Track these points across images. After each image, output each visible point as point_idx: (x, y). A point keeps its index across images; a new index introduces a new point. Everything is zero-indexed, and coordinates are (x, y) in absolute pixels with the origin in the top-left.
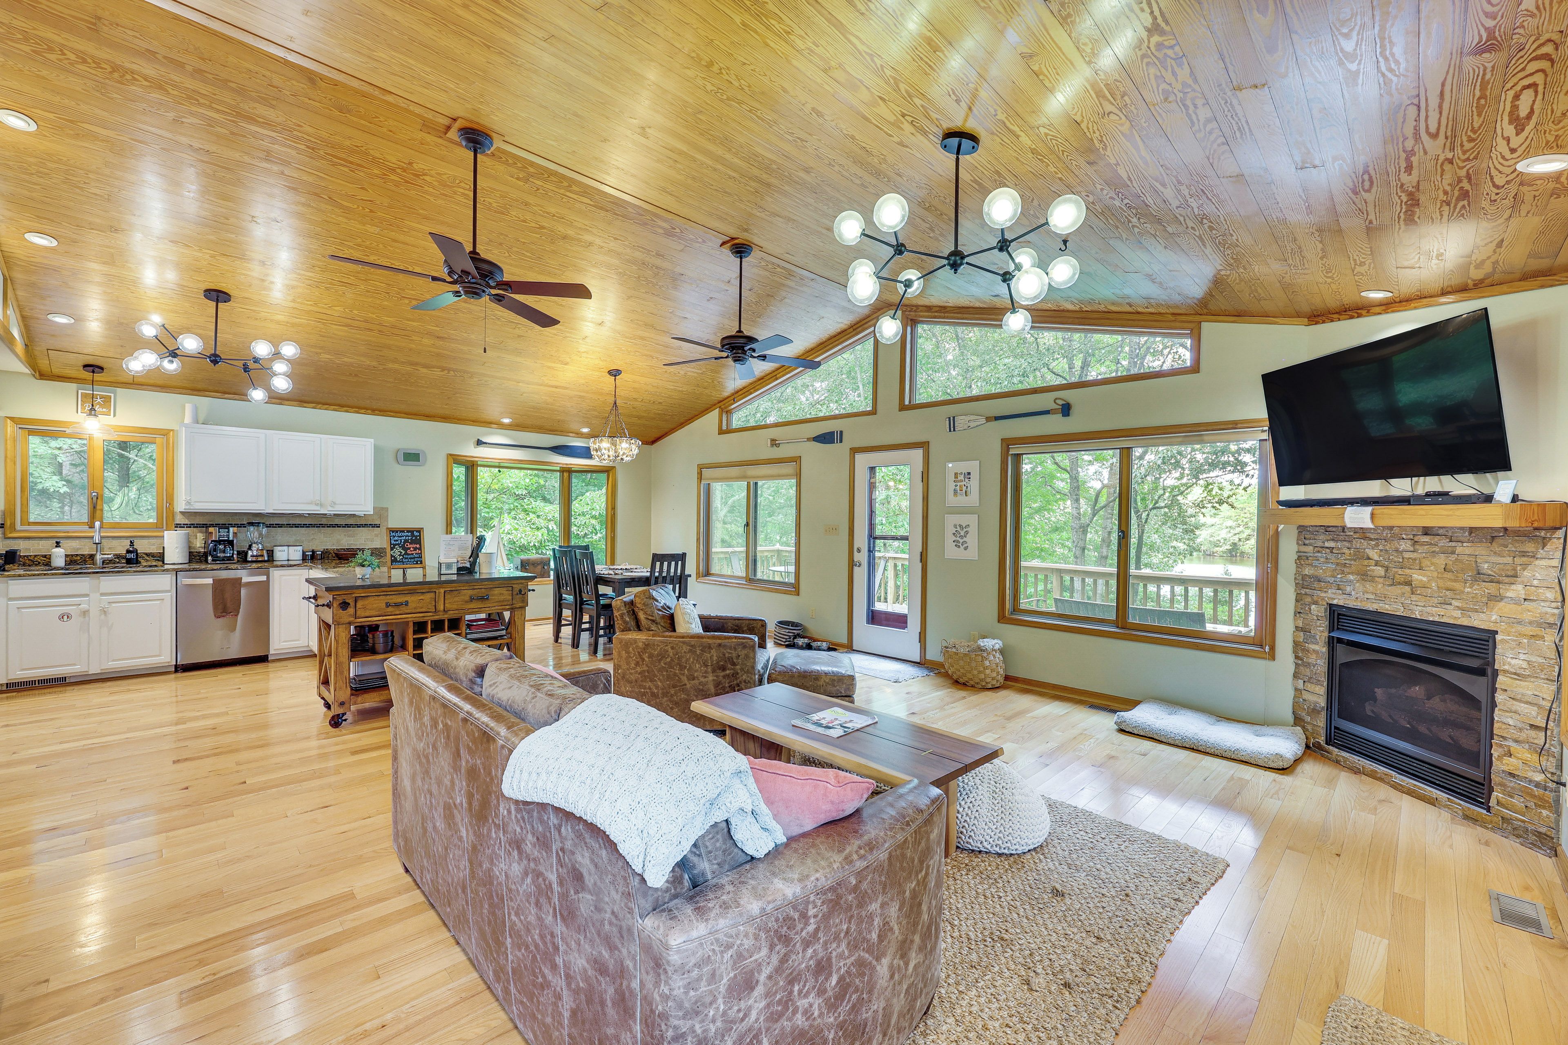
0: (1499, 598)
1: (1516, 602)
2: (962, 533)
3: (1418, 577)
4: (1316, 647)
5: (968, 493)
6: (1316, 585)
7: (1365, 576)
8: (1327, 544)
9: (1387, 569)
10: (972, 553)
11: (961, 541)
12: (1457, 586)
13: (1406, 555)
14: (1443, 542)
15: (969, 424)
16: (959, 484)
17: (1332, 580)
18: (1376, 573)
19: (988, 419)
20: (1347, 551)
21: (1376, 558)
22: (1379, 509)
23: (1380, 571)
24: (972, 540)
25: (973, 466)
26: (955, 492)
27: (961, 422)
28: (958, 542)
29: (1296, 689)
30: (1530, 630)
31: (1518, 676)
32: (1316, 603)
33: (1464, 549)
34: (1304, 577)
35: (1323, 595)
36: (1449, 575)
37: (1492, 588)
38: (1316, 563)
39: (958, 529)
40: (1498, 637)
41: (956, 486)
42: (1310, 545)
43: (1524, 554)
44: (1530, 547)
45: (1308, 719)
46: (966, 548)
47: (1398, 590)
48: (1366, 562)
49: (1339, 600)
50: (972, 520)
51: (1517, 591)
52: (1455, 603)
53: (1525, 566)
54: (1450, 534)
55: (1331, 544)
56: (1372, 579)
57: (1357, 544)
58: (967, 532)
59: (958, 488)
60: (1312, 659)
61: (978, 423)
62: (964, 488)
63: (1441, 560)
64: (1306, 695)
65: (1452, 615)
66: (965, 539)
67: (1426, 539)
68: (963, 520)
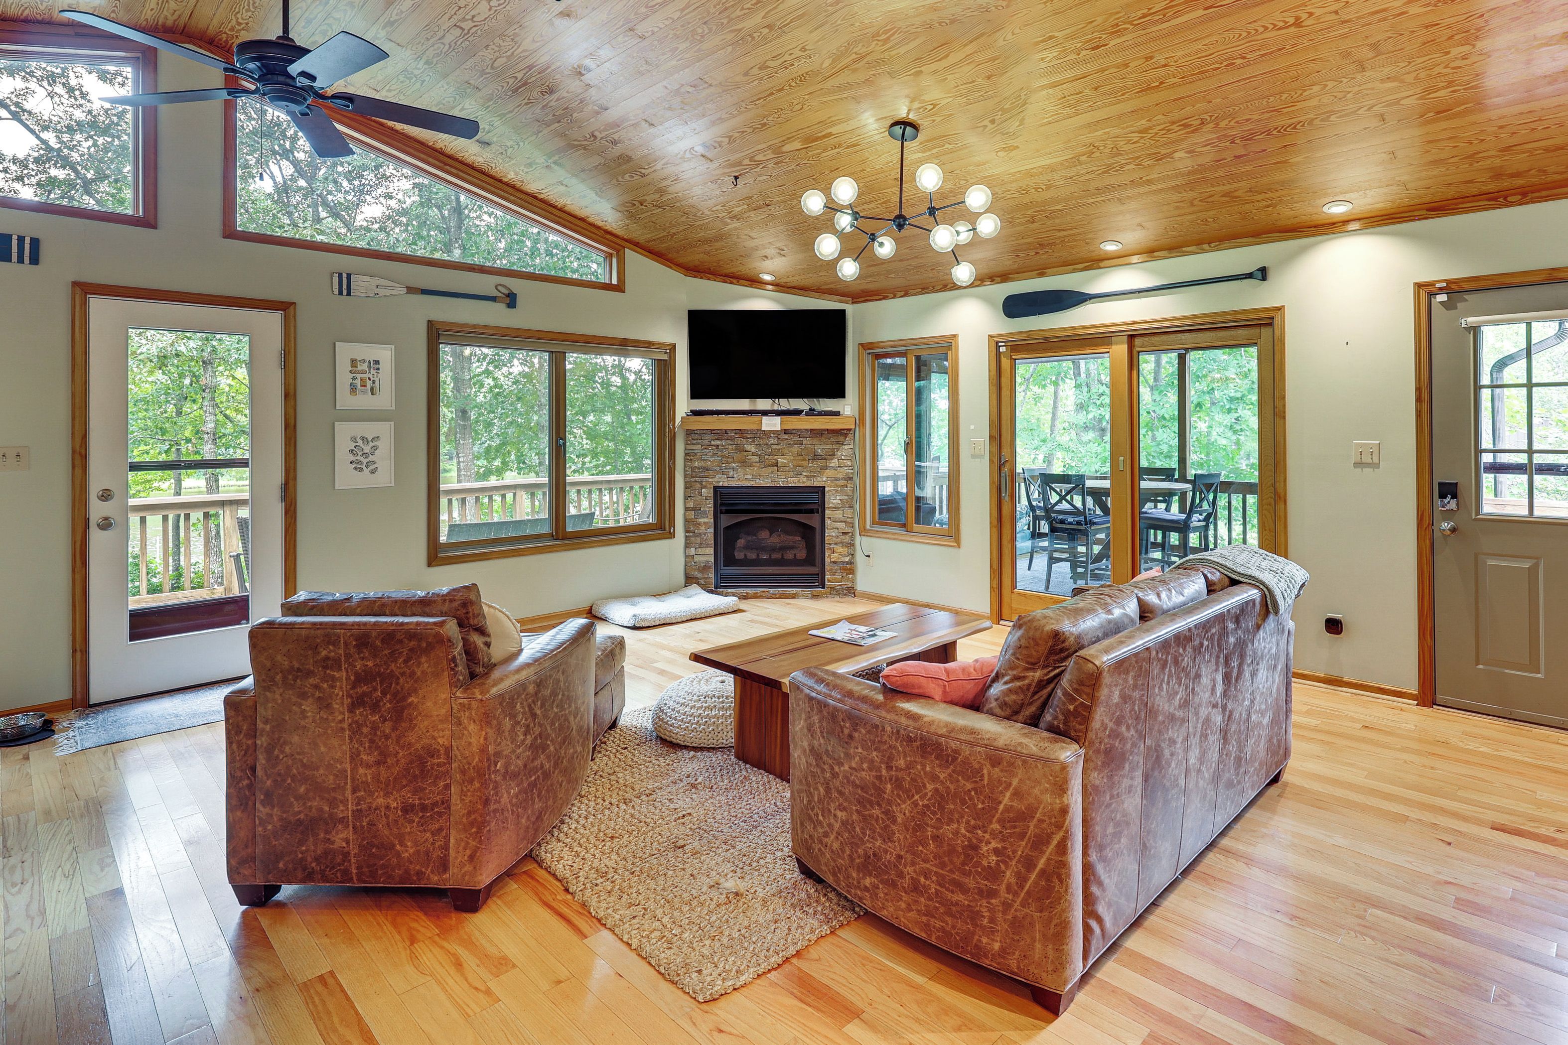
0: (826, 468)
1: (835, 469)
2: (367, 449)
3: (781, 460)
4: (706, 520)
5: (377, 389)
6: (706, 473)
7: (745, 463)
8: (713, 443)
9: (760, 456)
10: (385, 476)
11: (365, 461)
12: (805, 463)
13: (774, 447)
14: (796, 438)
15: (377, 291)
16: (359, 376)
17: (718, 468)
18: (752, 461)
19: (411, 290)
20: (730, 447)
21: (754, 450)
22: (786, 418)
23: (756, 458)
24: (384, 457)
25: (385, 354)
26: (353, 389)
27: (358, 282)
28: (359, 462)
29: (686, 556)
30: (842, 483)
31: (836, 508)
32: (705, 487)
33: (807, 441)
34: (693, 469)
35: (710, 480)
36: (799, 458)
37: (821, 463)
38: (705, 457)
39: (360, 443)
40: (827, 489)
41: (354, 379)
42: (698, 444)
43: (838, 443)
44: (841, 439)
45: (700, 575)
46: (373, 472)
47: (770, 470)
48: (745, 454)
49: (723, 482)
50: (384, 430)
51: (834, 463)
52: (804, 474)
53: (838, 449)
54: (799, 433)
55: (718, 443)
56: (751, 465)
57: (738, 441)
58: (375, 448)
59: (358, 382)
60: (702, 529)
61: (392, 292)
62: (369, 384)
63: (795, 449)
64: (697, 558)
65: (803, 481)
66: (371, 458)
67: (786, 436)
68: (369, 429)
